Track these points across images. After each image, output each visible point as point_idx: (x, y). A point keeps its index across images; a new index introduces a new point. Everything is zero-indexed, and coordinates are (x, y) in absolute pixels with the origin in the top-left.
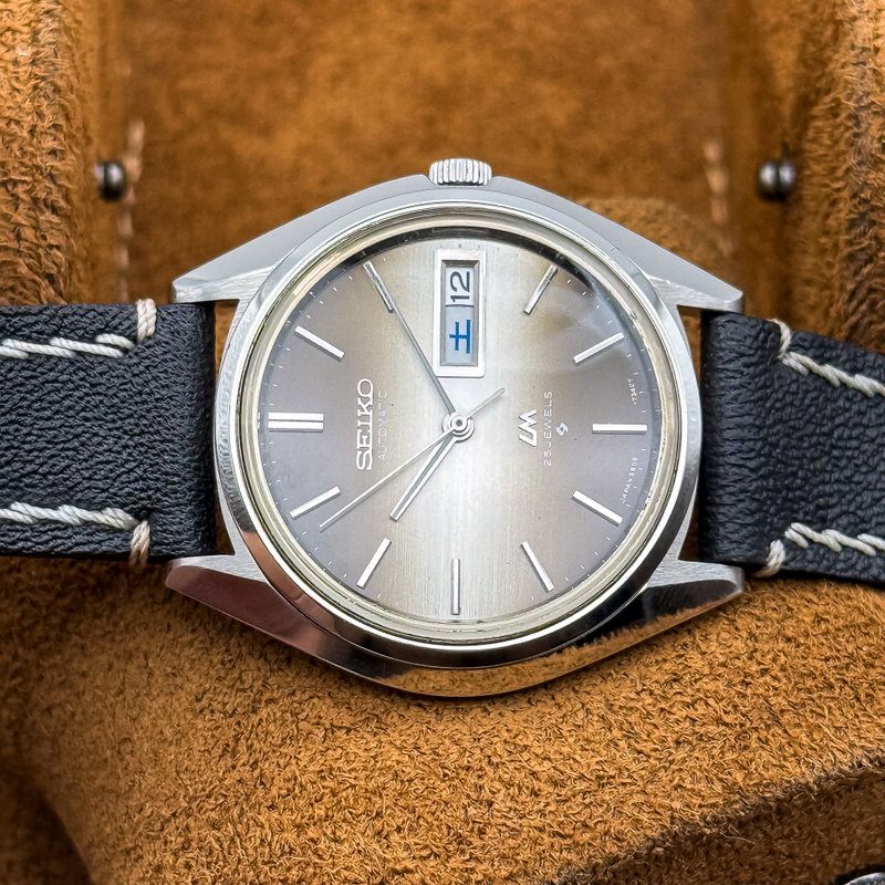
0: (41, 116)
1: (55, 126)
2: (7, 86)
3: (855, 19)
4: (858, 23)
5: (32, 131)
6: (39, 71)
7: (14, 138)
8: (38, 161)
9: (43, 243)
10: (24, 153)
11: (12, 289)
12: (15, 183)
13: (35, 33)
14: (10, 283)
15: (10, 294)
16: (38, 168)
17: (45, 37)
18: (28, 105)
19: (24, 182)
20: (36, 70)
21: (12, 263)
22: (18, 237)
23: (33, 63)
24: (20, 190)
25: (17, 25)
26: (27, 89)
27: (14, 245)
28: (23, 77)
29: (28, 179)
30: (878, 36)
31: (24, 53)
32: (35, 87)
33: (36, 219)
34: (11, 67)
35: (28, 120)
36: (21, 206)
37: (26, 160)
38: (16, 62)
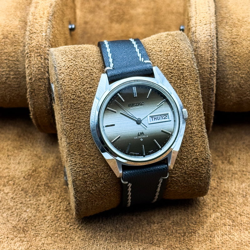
0: (46, 44)
1: (49, 46)
2: (41, 39)
3: (192, 27)
4: (193, 28)
5: (45, 47)
6: (47, 37)
7: (42, 48)
8: (46, 52)
9: (46, 66)
10: (43, 50)
11: (41, 74)
12: (42, 55)
13: (46, 31)
14: (41, 73)
15: (40, 75)
16: (46, 53)
17: (48, 32)
18: (44, 43)
19: (43, 55)
20: (46, 37)
21: (41, 69)
22: (42, 65)
23: (46, 36)
24: (42, 56)
25: (43, 30)
26: (44, 40)
27: (41, 66)
28: (44, 38)
29: (44, 55)
30: (196, 30)
31: (44, 34)
32: (46, 40)
33: (45, 62)
34: (42, 36)
35: (44, 45)
36: (43, 59)
37: (44, 51)
38: (43, 36)
